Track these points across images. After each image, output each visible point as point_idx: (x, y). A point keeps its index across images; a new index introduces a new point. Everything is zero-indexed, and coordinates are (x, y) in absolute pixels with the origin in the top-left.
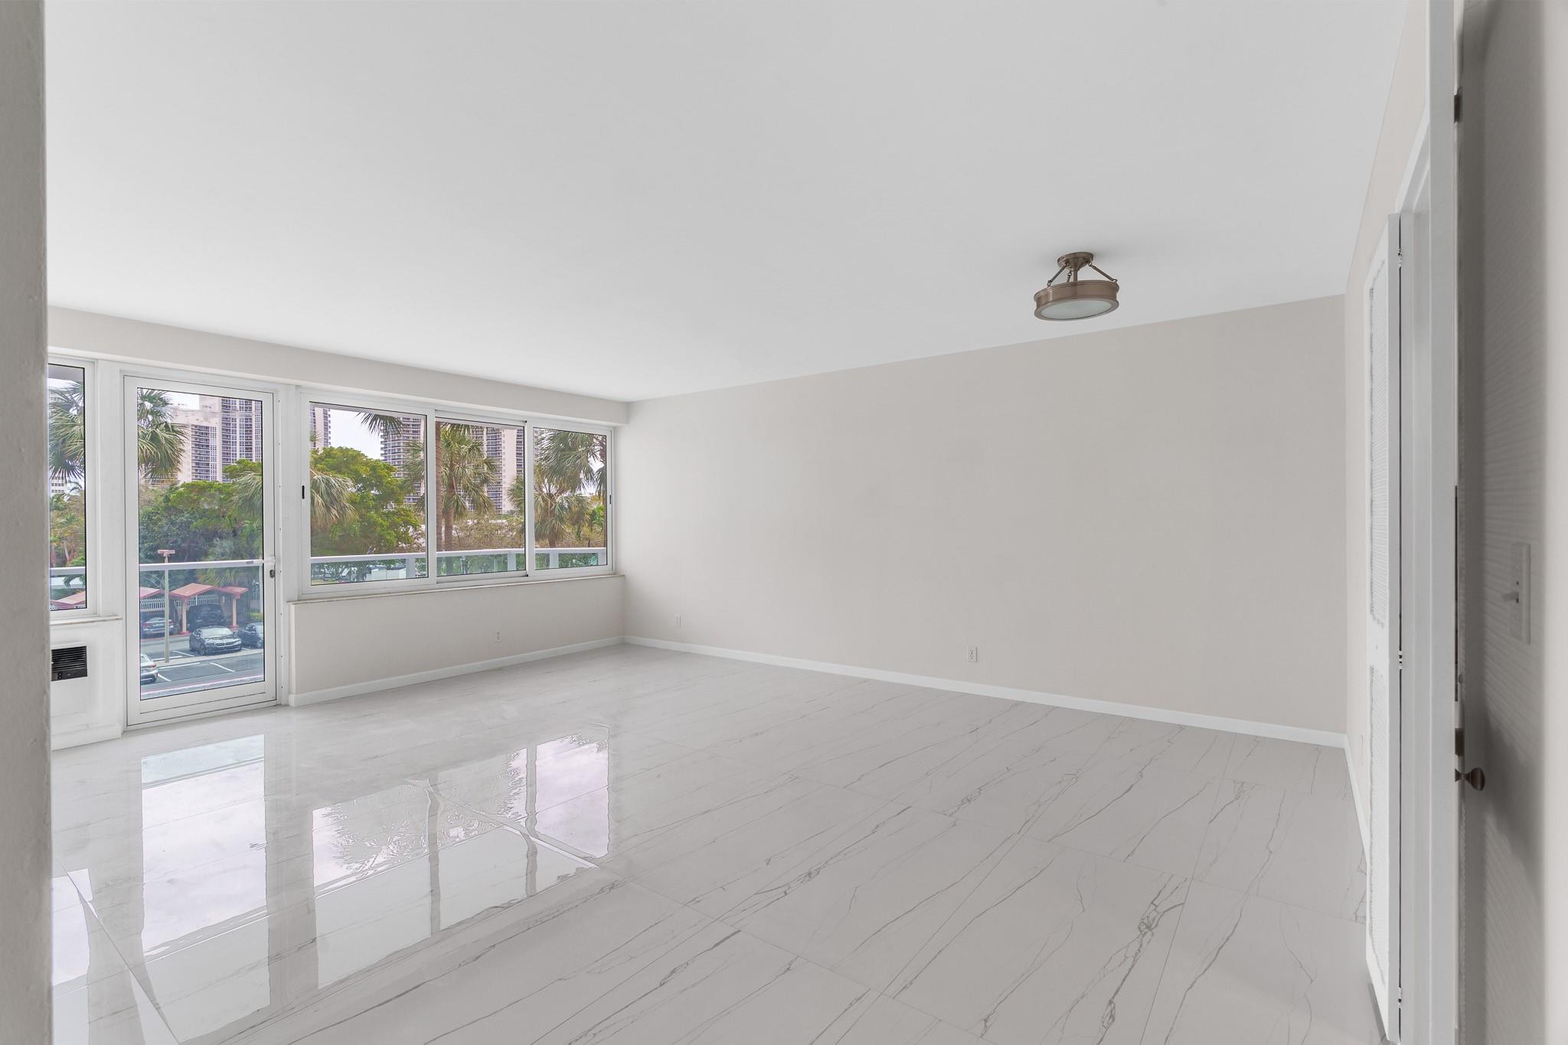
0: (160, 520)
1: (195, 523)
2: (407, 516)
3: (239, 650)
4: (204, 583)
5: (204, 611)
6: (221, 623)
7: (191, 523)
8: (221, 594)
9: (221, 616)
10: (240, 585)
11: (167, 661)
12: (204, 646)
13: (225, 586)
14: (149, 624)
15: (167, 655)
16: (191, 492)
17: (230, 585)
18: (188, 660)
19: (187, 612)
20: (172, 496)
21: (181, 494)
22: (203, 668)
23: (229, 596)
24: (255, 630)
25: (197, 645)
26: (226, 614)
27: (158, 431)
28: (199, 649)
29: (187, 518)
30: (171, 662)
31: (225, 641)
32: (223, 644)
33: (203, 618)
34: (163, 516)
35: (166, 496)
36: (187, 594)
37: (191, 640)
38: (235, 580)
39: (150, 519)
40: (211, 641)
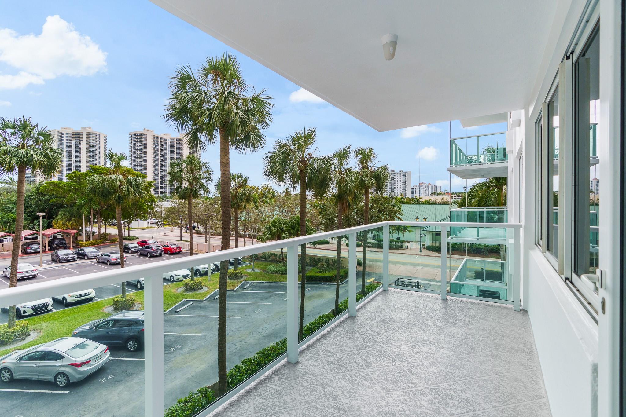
0: (34, 198)
1: (51, 200)
2: (152, 198)
3: (76, 260)
4: (56, 228)
5: (57, 241)
6: (66, 247)
7: (50, 200)
8: (64, 233)
9: (65, 243)
10: (74, 229)
11: (41, 266)
12: (59, 259)
13: (67, 229)
14: (30, 248)
15: (41, 263)
16: (50, 186)
17: (69, 229)
18: (52, 266)
19: (49, 242)
20: (41, 187)
21: (45, 187)
22: (59, 270)
23: (69, 234)
24: (83, 251)
25: (55, 258)
26: (67, 242)
27: (48, 151)
28: (56, 260)
29: (48, 198)
30: (44, 267)
31: (70, 256)
32: (69, 258)
33: (57, 244)
34: (36, 197)
35: (37, 188)
36: (49, 233)
37: (52, 255)
38: (71, 227)
39: (29, 198)
40: (63, 256)
